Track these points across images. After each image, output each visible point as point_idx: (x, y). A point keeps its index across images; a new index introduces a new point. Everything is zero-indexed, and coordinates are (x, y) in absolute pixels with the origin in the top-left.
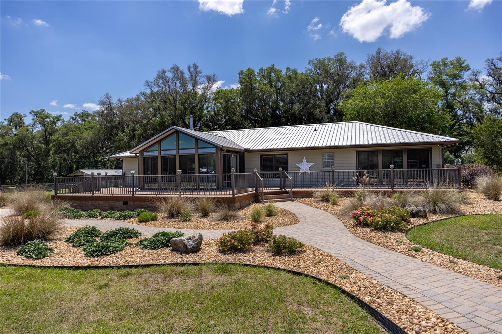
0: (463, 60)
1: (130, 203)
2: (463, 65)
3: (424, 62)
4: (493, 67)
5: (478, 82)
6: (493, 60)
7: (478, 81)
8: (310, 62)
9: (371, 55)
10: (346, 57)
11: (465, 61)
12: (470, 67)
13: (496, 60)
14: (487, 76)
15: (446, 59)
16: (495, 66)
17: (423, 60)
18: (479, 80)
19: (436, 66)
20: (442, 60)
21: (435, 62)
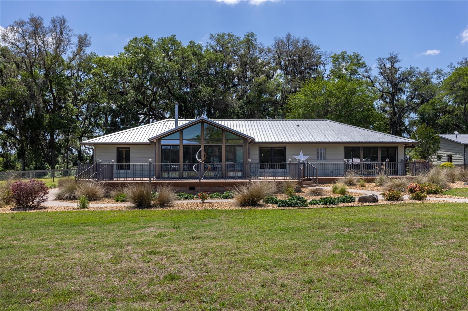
0: (360, 56)
1: (197, 188)
2: (361, 61)
3: (328, 53)
4: (383, 66)
5: (370, 79)
6: (383, 59)
7: (369, 77)
8: (212, 36)
9: (278, 39)
10: (256, 38)
11: (363, 58)
12: (366, 64)
13: (386, 60)
14: (379, 75)
15: (345, 53)
16: (384, 65)
17: (326, 52)
18: (371, 77)
19: (336, 59)
20: (342, 53)
21: (335, 55)
